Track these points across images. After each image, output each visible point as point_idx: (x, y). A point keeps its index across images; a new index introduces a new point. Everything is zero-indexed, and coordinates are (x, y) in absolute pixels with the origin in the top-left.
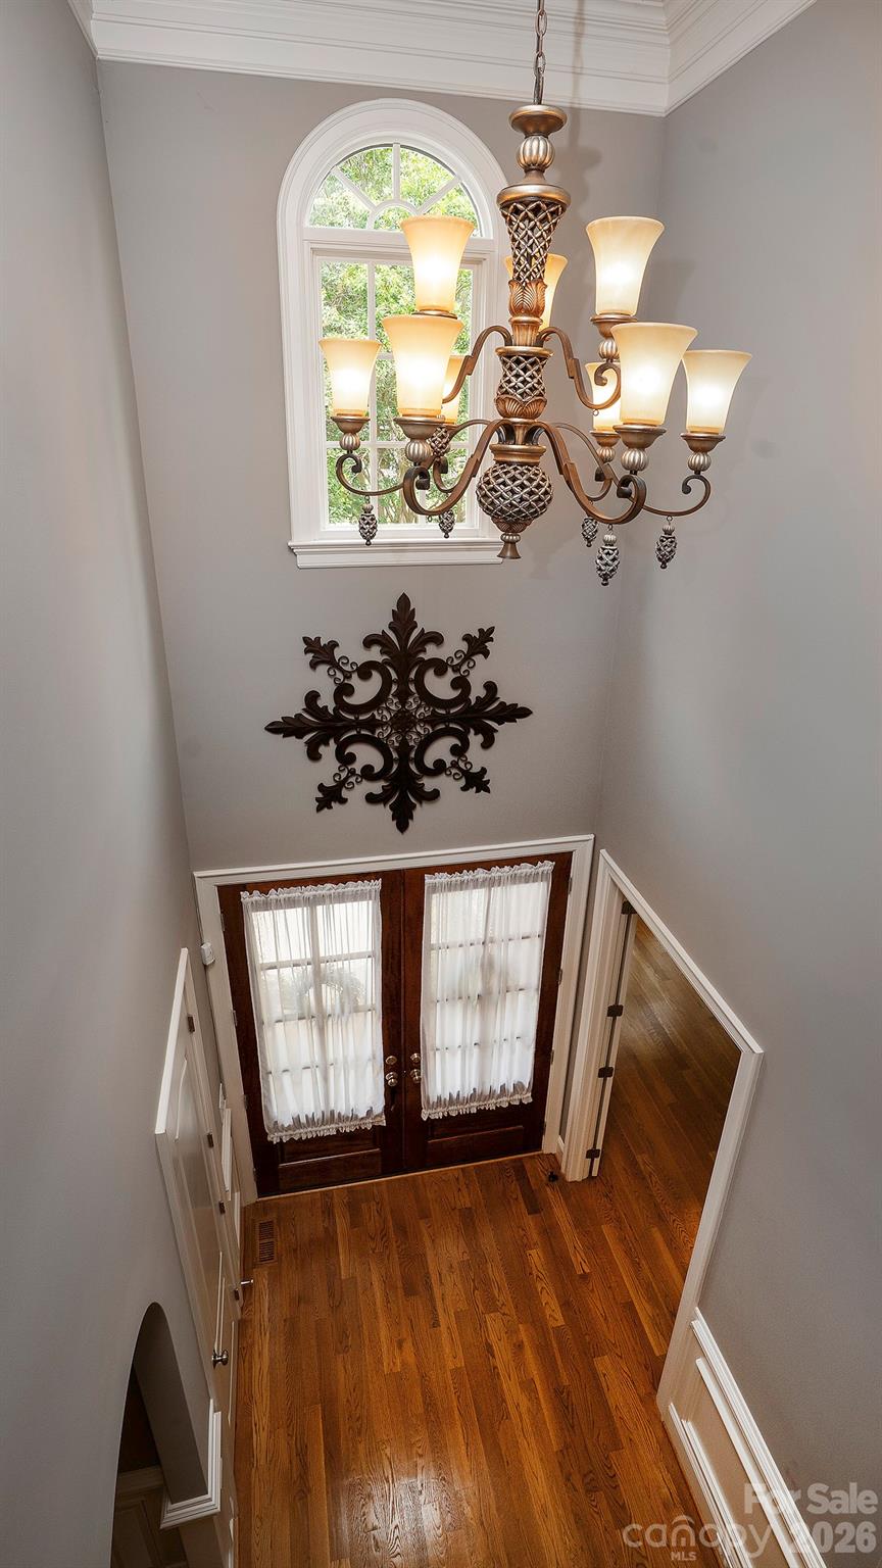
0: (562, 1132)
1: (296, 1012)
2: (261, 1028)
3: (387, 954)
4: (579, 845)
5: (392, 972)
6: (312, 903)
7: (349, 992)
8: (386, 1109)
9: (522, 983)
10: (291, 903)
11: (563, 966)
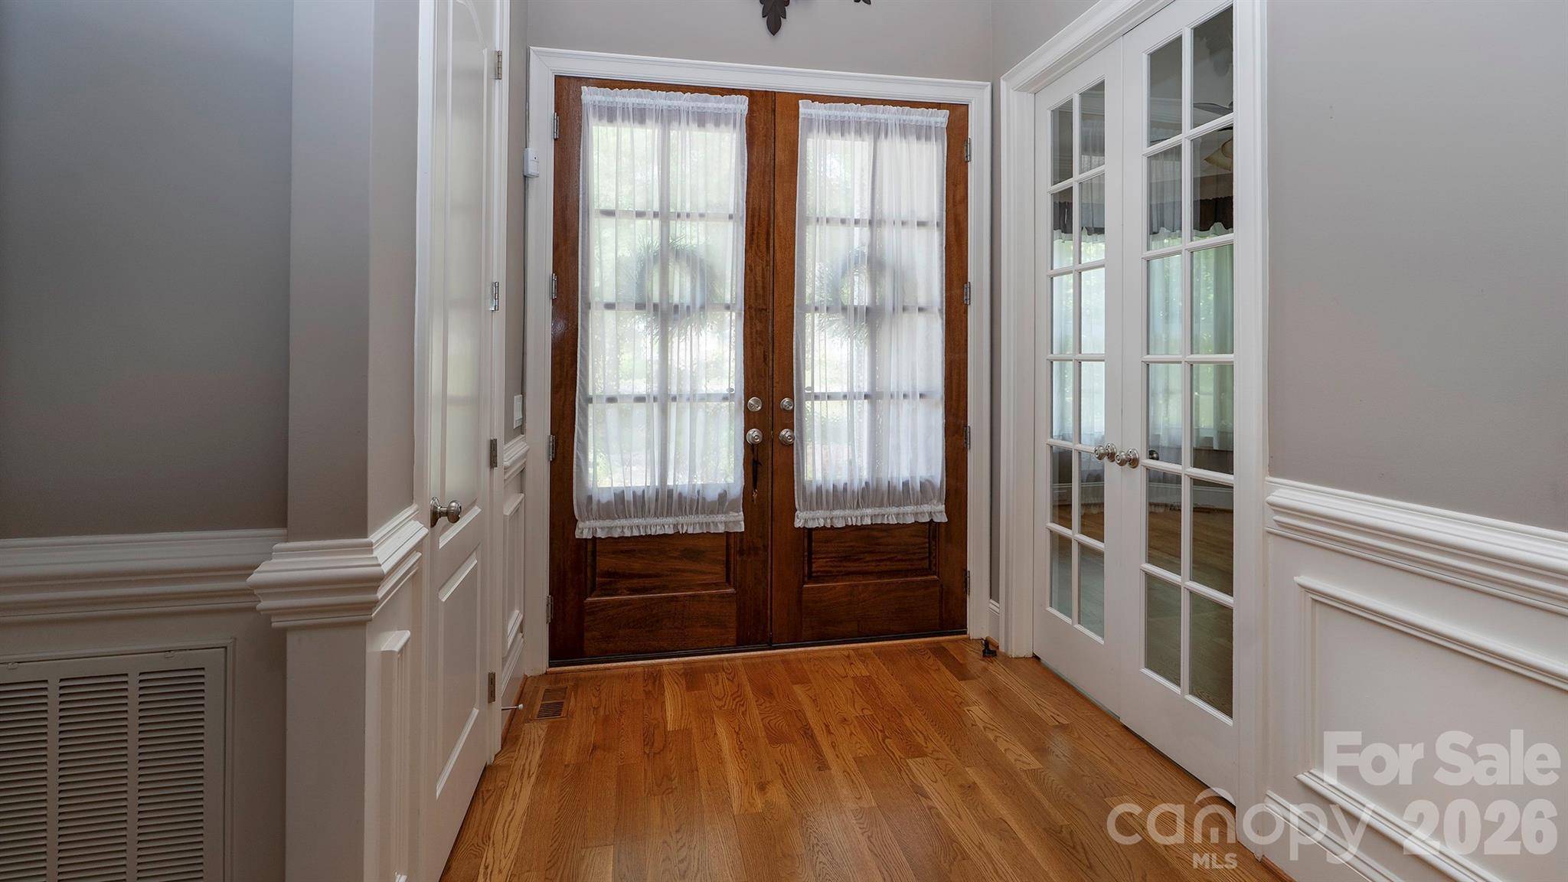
0: (994, 594)
1: (633, 296)
2: (586, 314)
3: (753, 216)
4: (975, 96)
5: (758, 246)
6: (666, 118)
7: (702, 271)
8: (746, 492)
9: (922, 301)
10: (640, 116)
11: (971, 278)
